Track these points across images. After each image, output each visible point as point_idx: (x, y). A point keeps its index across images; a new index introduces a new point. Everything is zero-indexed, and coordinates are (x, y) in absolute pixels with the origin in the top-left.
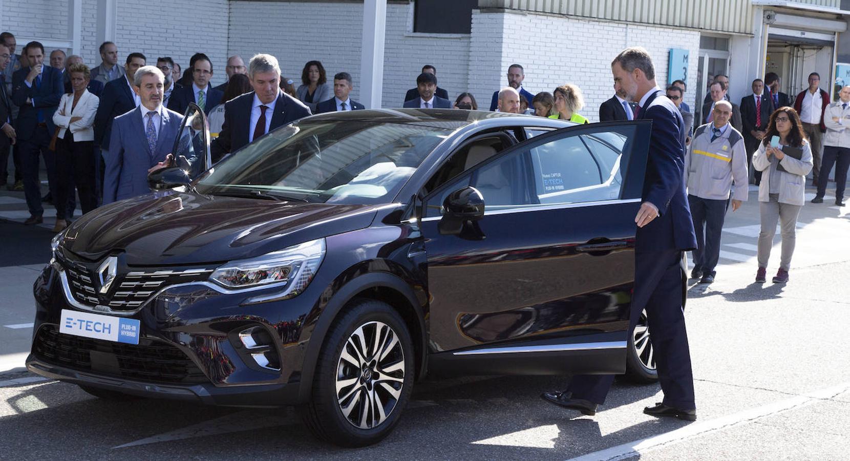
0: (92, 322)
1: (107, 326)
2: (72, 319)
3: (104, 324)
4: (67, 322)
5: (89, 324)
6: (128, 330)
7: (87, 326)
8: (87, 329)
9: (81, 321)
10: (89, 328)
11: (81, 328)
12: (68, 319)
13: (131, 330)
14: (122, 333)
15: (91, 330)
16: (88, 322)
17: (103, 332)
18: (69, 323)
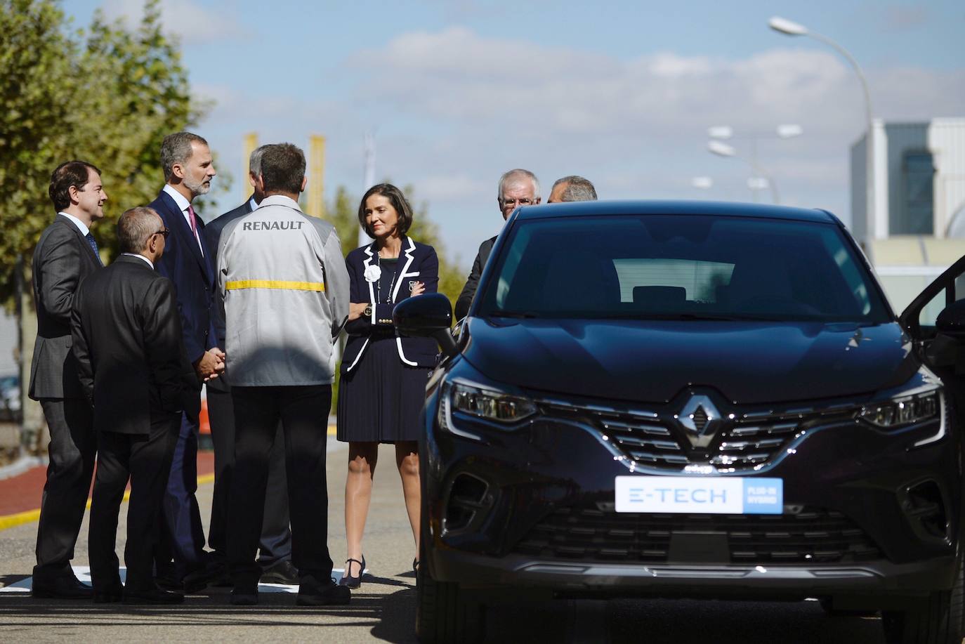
0: (686, 490)
1: (718, 492)
2: (642, 490)
3: (712, 491)
4: (632, 495)
5: (680, 493)
6: (761, 495)
7: (676, 496)
8: (676, 500)
9: (663, 491)
10: (680, 498)
11: (663, 500)
12: (632, 490)
13: (767, 494)
14: (751, 500)
15: (686, 501)
16: (676, 491)
17: (712, 501)
18: (637, 495)
